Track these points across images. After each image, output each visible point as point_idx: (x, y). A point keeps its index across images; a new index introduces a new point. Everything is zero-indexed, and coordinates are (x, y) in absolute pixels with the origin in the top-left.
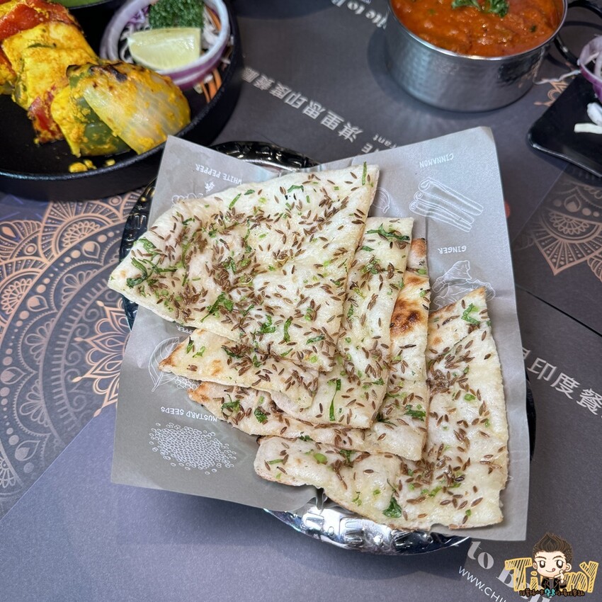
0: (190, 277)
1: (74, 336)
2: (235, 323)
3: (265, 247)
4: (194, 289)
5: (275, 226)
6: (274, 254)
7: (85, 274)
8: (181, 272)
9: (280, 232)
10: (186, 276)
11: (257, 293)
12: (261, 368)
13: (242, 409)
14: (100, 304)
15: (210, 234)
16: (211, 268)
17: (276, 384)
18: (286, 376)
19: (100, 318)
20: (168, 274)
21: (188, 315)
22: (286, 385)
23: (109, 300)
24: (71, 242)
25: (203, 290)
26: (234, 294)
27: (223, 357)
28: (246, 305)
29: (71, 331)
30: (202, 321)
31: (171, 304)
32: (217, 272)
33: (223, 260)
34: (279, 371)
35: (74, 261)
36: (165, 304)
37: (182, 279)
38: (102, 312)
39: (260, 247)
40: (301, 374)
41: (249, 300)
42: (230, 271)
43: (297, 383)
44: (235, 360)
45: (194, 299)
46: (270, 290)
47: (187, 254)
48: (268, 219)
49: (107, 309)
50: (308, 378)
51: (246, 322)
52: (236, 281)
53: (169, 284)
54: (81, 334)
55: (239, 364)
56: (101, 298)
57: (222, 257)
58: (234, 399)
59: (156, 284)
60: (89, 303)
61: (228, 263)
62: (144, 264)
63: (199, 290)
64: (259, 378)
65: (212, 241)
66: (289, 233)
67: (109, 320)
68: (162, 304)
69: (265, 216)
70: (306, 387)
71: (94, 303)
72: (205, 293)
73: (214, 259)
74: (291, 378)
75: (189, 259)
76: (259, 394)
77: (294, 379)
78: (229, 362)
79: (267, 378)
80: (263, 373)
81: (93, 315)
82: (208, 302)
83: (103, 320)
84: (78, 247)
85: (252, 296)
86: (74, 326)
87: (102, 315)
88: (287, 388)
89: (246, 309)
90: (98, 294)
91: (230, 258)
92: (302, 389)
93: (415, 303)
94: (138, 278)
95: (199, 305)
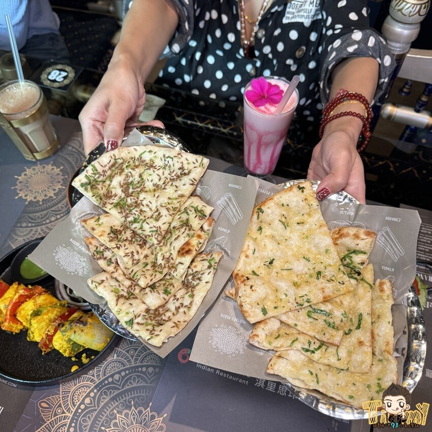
0: (111, 186)
2: (124, 214)
3: (150, 179)
4: (111, 192)
5: (157, 172)
6: (154, 184)
8: (108, 182)
9: (159, 175)
10: (110, 185)
11: (139, 202)
12: (120, 243)
13: (103, 256)
15: (127, 167)
16: (122, 184)
17: (121, 252)
18: (127, 251)
20: (101, 183)
21: (105, 205)
22: (124, 255)
25: (115, 194)
26: (129, 199)
27: (108, 231)
28: (132, 206)
30: (110, 209)
31: (98, 198)
32: (124, 186)
33: (129, 181)
34: (126, 248)
36: (96, 198)
37: (107, 187)
39: (148, 179)
40: (135, 254)
41: (134, 205)
42: (131, 187)
43: (130, 257)
44: (112, 235)
45: (110, 197)
46: (144, 203)
47: (113, 174)
48: (155, 167)
50: (136, 257)
51: (129, 215)
52: (132, 193)
53: (100, 189)
55: (111, 237)
57: (129, 180)
58: (101, 250)
59: (94, 187)
61: (131, 183)
62: (91, 178)
63: (113, 193)
64: (115, 246)
65: (126, 171)
66: (163, 177)
68: (95, 197)
69: (154, 165)
70: (133, 260)
72: (116, 195)
73: (125, 180)
74: (129, 253)
75: (114, 176)
76: (113, 254)
78: (109, 234)
79: (119, 248)
80: (118, 246)
82: (116, 200)
85: (136, 202)
89: (131, 208)
91: (132, 182)
92: (131, 260)
93: (193, 246)
94: (86, 184)
95: (111, 201)
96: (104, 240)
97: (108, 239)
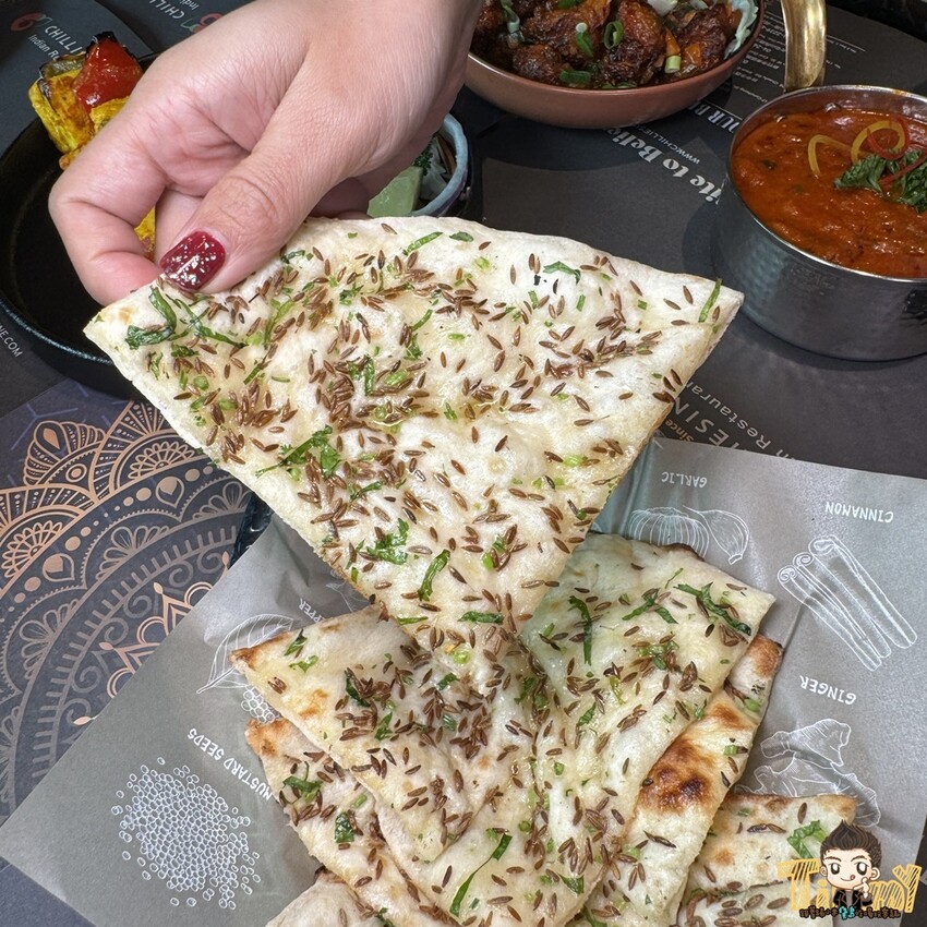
1: (101, 638)
3: (452, 360)
6: (467, 383)
7: (148, 532)
12: (386, 745)
13: (320, 803)
14: (158, 588)
17: (393, 788)
18: (418, 782)
19: (150, 614)
22: (407, 800)
23: (175, 584)
24: (142, 473)
27: (336, 689)
29: (98, 628)
34: (411, 765)
35: (138, 505)
38: (156, 604)
39: (443, 358)
40: (449, 792)
43: (430, 805)
44: (352, 708)
49: (167, 600)
50: (455, 805)
54: (114, 637)
55: (351, 717)
56: (162, 579)
58: (312, 777)
60: (141, 583)
61: (362, 367)
64: (367, 761)
67: (164, 620)
70: (445, 820)
71: (150, 585)
74: (423, 790)
76: (360, 791)
77: (430, 795)
78: (341, 704)
79: (381, 769)
80: (380, 756)
81: (142, 605)
83: (155, 619)
84: (149, 484)
86: (106, 620)
87: (156, 609)
88: (407, 807)
90: (160, 570)
92: (435, 821)
96: (323, 731)
97: (335, 728)
